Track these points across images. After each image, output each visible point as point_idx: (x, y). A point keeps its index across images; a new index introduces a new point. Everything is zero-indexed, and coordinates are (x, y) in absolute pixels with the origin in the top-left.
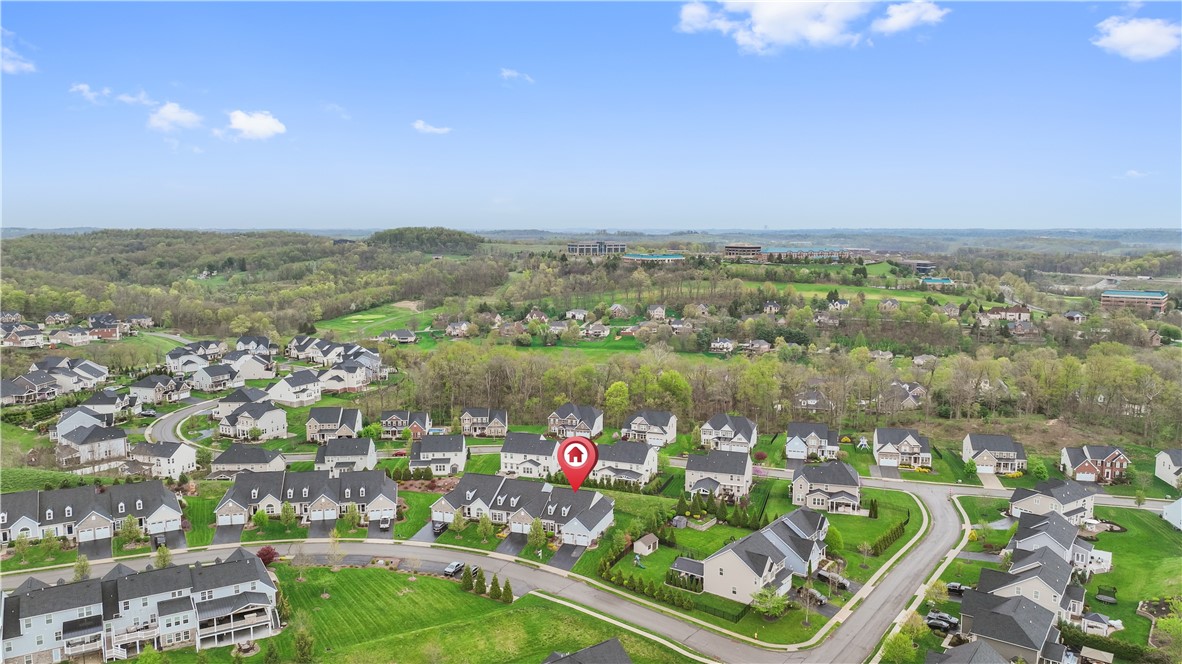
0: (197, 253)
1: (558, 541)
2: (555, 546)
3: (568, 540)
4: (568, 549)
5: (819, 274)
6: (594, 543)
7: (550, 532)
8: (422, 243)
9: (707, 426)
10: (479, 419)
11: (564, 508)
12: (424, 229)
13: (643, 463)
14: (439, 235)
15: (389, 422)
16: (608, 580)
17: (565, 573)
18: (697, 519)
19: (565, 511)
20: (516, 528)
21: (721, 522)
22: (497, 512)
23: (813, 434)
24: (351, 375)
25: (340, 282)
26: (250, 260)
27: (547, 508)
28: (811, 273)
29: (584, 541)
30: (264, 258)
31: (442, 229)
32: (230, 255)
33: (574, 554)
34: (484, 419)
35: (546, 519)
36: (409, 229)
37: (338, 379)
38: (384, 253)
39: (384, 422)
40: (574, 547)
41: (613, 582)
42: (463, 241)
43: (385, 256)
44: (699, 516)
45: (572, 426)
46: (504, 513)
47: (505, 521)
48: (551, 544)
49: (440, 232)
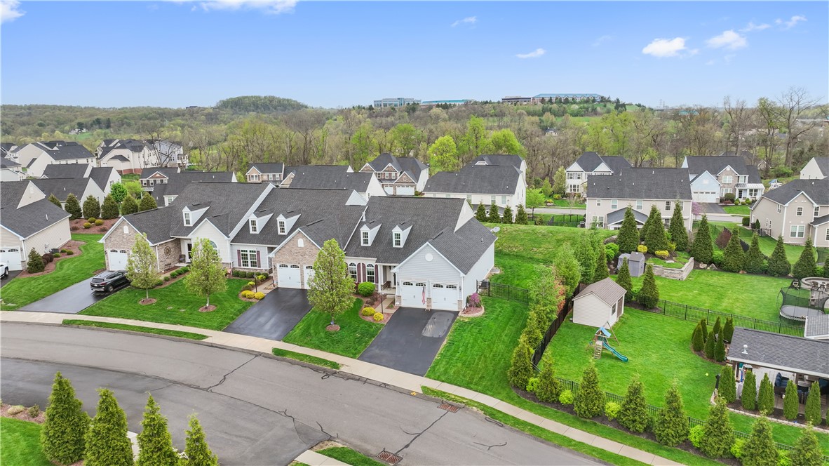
0: (74, 118)
1: (386, 303)
2: (380, 313)
3: (409, 298)
4: (412, 319)
5: (587, 109)
6: (472, 303)
7: (365, 284)
8: (257, 107)
9: (575, 167)
10: (271, 175)
11: (397, 230)
12: (259, 97)
13: (513, 193)
14: (271, 101)
15: (152, 181)
16: (548, 400)
17: (413, 382)
18: (662, 258)
19: (401, 234)
20: (288, 278)
21: (702, 266)
22: (248, 248)
23: (728, 168)
24: (136, 154)
25: (186, 131)
26: (114, 119)
27: (358, 231)
28: (581, 108)
29: (447, 301)
30: (127, 118)
31: (273, 97)
32: (99, 117)
33: (430, 330)
34: (277, 175)
35: (356, 255)
36: (246, 97)
37: (123, 159)
38: (226, 114)
39: (145, 181)
40: (427, 315)
41: (569, 408)
42: (290, 105)
43: (226, 116)
44: (666, 253)
45: (391, 180)
46: (263, 249)
47: (265, 266)
48: (369, 309)
49: (272, 99)
